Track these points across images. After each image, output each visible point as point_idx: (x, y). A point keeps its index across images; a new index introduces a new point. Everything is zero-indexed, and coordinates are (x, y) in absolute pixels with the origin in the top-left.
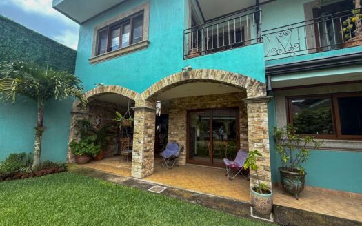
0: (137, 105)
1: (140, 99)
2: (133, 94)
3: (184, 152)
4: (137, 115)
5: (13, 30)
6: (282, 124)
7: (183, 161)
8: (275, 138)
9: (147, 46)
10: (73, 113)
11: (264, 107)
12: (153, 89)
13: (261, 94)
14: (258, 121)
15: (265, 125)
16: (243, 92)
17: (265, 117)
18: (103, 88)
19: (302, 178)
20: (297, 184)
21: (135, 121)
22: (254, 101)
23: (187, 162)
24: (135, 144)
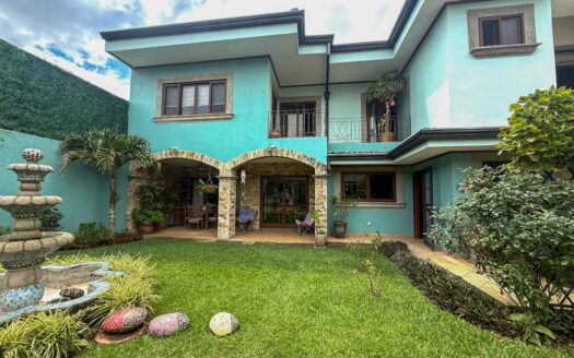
0: (221, 174)
1: (225, 169)
2: (217, 162)
3: (258, 217)
4: (221, 183)
5: (74, 85)
6: (337, 192)
7: (257, 225)
8: (332, 201)
9: (230, 119)
10: (130, 178)
11: (325, 182)
12: (240, 161)
13: (324, 173)
14: (321, 191)
15: (325, 194)
16: (312, 170)
17: (325, 188)
18: (176, 153)
19: (345, 225)
20: (342, 230)
22: (319, 177)
23: (261, 226)
24: (221, 209)
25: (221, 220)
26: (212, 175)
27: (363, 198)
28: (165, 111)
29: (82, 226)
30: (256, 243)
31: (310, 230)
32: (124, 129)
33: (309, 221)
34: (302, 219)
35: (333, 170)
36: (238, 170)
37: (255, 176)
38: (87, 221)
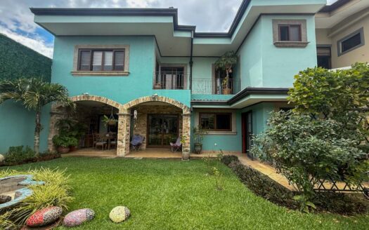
0: (120, 112)
1: (123, 108)
2: (117, 104)
3: (145, 142)
4: (120, 118)
6: (197, 125)
7: (144, 146)
8: (193, 131)
9: (127, 75)
10: (52, 114)
11: (189, 118)
12: (133, 103)
13: (189, 112)
14: (187, 124)
15: (189, 126)
16: (181, 111)
17: (189, 122)
18: (88, 97)
19: (201, 146)
20: (199, 149)
21: (119, 122)
22: (185, 115)
23: (147, 147)
24: (119, 136)
25: (119, 143)
26: (113, 112)
27: (212, 128)
28: (80, 67)
29: (12, 149)
30: (143, 158)
31: (179, 149)
32: (48, 79)
33: (178, 144)
34: (174, 142)
35: (194, 111)
36: (132, 110)
37: (144, 114)
38: (16, 145)
